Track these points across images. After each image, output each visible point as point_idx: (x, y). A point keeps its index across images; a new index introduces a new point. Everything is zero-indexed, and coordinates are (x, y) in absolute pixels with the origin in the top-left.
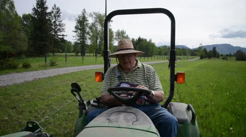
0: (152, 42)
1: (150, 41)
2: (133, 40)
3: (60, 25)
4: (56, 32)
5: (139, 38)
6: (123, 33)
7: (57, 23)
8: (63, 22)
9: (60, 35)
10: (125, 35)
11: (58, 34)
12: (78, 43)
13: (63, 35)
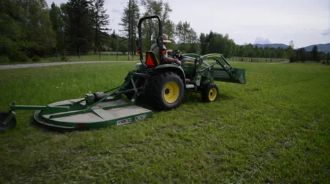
0: (230, 38)
1: (227, 36)
2: (202, 35)
3: (102, 17)
4: (98, 25)
5: (211, 33)
6: (186, 26)
7: (100, 14)
8: (106, 13)
9: (103, 29)
10: (189, 29)
11: (101, 27)
12: (126, 39)
13: (107, 29)
